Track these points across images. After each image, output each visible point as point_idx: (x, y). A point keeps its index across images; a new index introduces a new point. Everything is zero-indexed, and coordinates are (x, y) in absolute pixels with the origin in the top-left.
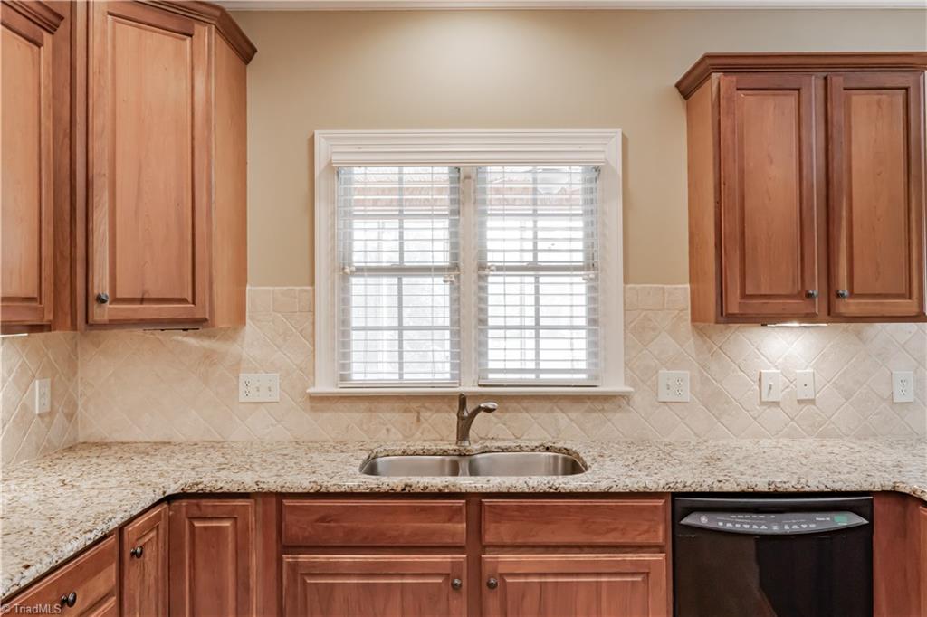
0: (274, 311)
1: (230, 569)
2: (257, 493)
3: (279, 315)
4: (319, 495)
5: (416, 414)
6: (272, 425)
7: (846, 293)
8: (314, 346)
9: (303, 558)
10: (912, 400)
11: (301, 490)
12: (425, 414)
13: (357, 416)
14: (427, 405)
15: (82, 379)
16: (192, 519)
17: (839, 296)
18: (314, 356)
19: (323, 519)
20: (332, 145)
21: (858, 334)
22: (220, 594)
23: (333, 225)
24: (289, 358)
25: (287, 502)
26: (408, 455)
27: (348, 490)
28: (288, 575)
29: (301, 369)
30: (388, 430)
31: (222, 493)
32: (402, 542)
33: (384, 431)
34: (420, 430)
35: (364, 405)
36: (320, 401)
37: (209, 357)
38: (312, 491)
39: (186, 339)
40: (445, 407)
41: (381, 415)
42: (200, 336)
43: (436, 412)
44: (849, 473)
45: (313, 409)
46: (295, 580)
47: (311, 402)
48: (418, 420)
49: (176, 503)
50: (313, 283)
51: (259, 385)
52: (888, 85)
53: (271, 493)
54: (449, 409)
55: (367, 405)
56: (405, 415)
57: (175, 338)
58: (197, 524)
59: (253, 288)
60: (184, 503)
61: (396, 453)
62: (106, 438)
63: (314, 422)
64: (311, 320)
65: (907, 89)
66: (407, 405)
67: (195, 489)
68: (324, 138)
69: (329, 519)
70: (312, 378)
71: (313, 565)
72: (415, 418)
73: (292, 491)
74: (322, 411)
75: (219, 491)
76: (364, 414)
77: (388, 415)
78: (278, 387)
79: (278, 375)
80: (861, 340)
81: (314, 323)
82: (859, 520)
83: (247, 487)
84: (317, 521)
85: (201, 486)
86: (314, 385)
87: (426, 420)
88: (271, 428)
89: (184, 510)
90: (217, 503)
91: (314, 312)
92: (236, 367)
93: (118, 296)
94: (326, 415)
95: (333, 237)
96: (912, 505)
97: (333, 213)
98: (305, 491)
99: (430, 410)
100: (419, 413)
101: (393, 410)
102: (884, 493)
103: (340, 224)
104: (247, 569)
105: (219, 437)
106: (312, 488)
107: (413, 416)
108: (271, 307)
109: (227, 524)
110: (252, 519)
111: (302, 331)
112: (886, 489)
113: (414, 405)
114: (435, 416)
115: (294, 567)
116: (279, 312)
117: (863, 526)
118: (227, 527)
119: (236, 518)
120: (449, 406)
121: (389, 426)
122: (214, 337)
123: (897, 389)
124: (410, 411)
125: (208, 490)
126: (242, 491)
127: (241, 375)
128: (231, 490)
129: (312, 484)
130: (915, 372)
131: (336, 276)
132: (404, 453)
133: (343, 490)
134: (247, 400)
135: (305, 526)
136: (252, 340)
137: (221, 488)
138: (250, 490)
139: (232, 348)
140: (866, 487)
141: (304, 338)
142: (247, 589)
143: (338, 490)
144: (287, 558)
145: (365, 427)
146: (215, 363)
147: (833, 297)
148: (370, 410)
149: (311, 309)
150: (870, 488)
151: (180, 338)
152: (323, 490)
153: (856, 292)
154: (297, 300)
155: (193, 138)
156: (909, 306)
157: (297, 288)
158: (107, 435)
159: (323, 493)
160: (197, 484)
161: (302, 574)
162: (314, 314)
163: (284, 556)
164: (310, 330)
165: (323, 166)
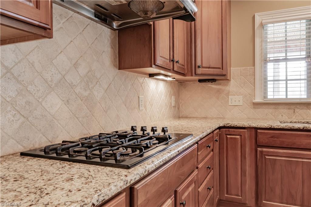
0: (240, 75)
1: (239, 151)
2: (249, 127)
3: (242, 77)
4: (270, 129)
5: (293, 110)
6: (240, 113)
8: (255, 87)
9: (264, 149)
11: (264, 127)
12: (297, 110)
13: (271, 110)
14: (298, 107)
15: (181, 98)
16: (226, 135)
18: (255, 90)
19: (272, 137)
20: (261, 18)
22: (236, 159)
23: (262, 45)
24: (246, 91)
25: (259, 131)
26: (292, 123)
27: (282, 128)
28: (260, 155)
29: (250, 95)
30: (282, 115)
31: (237, 127)
32: (302, 147)
33: (280, 116)
34: (295, 116)
35: (273, 107)
36: (257, 105)
37: (219, 91)
38: (268, 127)
39: (211, 86)
40: (306, 108)
41: (279, 110)
42: (216, 84)
43: (301, 109)
45: (254, 108)
46: (262, 157)
47: (253, 105)
48: (294, 112)
49: (222, 130)
50: (254, 65)
51: (235, 100)
53: (254, 127)
54: (307, 108)
55: (274, 106)
56: (289, 110)
57: (208, 85)
58: (228, 136)
59: (233, 68)
60: (224, 130)
61: (288, 122)
62: (188, 116)
63: (254, 112)
64: (253, 78)
66: (290, 107)
67: (228, 125)
68: (258, 16)
69: (274, 137)
70: (254, 98)
71: (268, 152)
72: (293, 111)
73: (261, 127)
74: (258, 108)
75: (236, 126)
76: (273, 110)
77: (282, 110)
78: (242, 101)
79: (242, 96)
81: (255, 79)
83: (245, 125)
84: (270, 137)
85: (230, 125)
86: (255, 100)
87: (297, 112)
88: (240, 114)
89: (224, 132)
90: (235, 130)
91: (255, 75)
92: (228, 94)
93: (203, 66)
94: (259, 110)
95: (262, 49)
97: (262, 41)
98: (266, 127)
99: (299, 109)
100: (294, 110)
101: (284, 108)
103: (264, 44)
104: (245, 151)
105: (222, 116)
106: (268, 126)
107: (292, 111)
108: (240, 74)
109: (238, 137)
110: (246, 136)
111: (250, 82)
113: (293, 107)
114: (301, 111)
115: (261, 152)
116: (242, 76)
118: (238, 138)
119: (241, 135)
120: (307, 107)
121: (282, 114)
122: (221, 85)
124: (291, 109)
125: (232, 126)
126: (243, 126)
127: (229, 97)
128: (240, 126)
129: (268, 125)
131: (263, 63)
132: (291, 122)
133: (280, 127)
134: (232, 104)
135: (266, 139)
136: (233, 85)
137: (236, 125)
138: (246, 126)
139: (227, 88)
141: (251, 84)
142: (245, 158)
143: (278, 128)
144: (259, 149)
145: (273, 114)
146: (221, 93)
148: (275, 108)
149: (254, 74)
151: (210, 85)
152: (272, 127)
154: (248, 72)
155: (222, 17)
157: (248, 67)
158: (188, 115)
159: (272, 128)
160: (229, 124)
161: (264, 155)
162: (255, 76)
163: (258, 149)
164: (253, 81)
165: (258, 25)
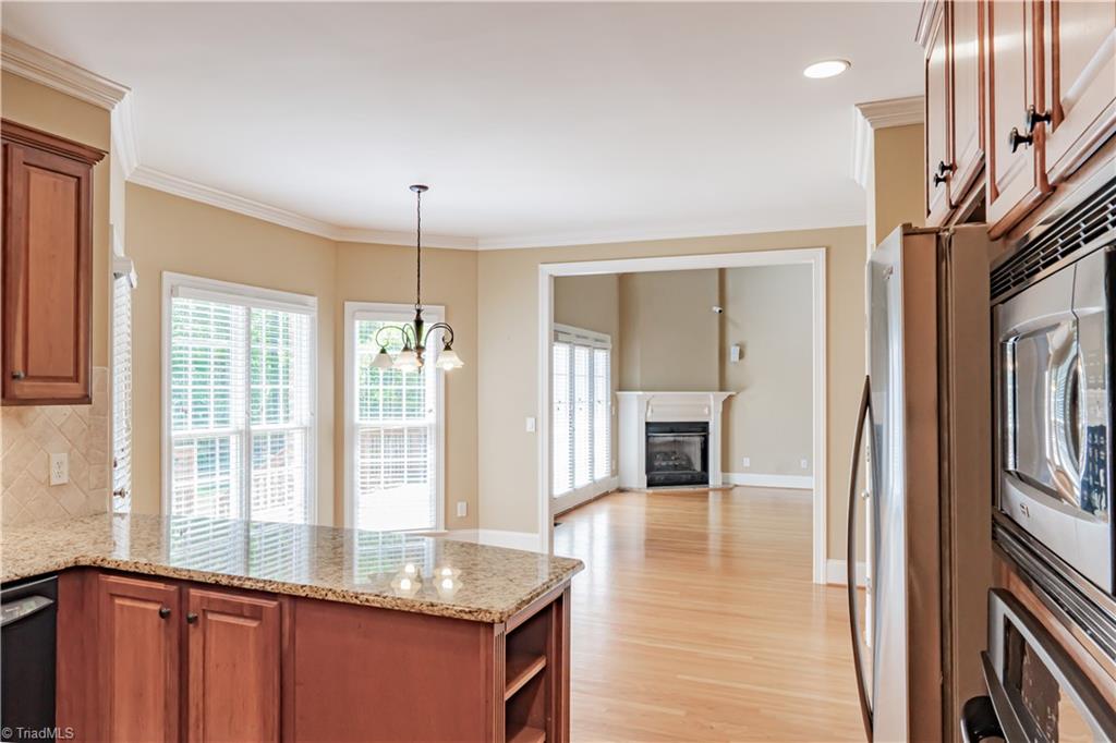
7: (22, 375)
10: (66, 481)
17: (15, 377)
21: (19, 417)
44: (31, 558)
52: (62, 170)
65: (79, 178)
80: (22, 424)
82: (44, 602)
96: (90, 576)
102: (67, 570)
112: (70, 565)
117: (50, 605)
123: (54, 471)
130: (70, 454)
140: (52, 567)
147: (8, 379)
150: (56, 568)
153: (30, 374)
156: (75, 389)
